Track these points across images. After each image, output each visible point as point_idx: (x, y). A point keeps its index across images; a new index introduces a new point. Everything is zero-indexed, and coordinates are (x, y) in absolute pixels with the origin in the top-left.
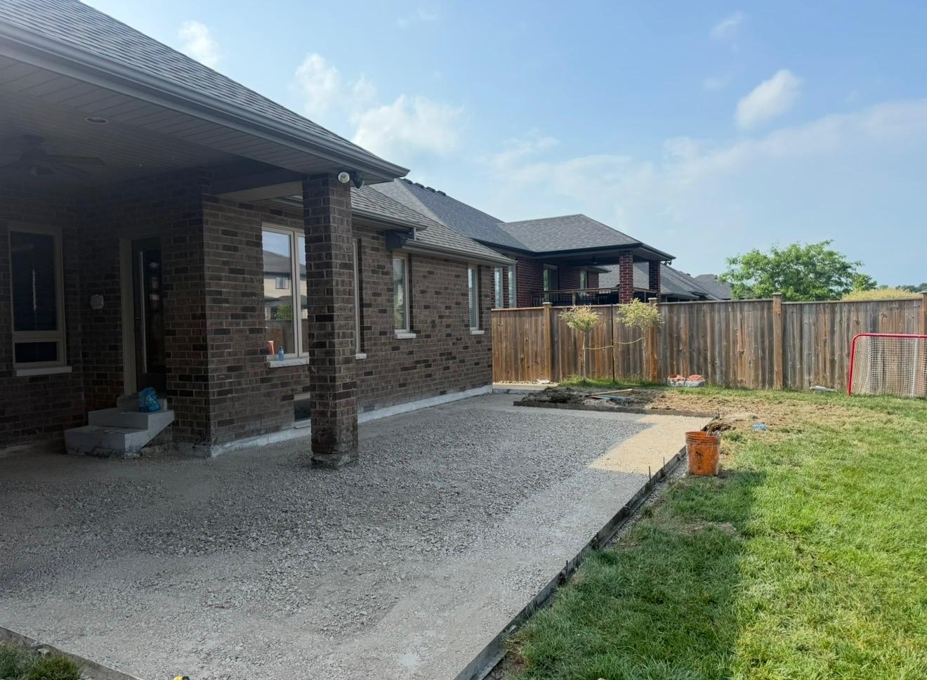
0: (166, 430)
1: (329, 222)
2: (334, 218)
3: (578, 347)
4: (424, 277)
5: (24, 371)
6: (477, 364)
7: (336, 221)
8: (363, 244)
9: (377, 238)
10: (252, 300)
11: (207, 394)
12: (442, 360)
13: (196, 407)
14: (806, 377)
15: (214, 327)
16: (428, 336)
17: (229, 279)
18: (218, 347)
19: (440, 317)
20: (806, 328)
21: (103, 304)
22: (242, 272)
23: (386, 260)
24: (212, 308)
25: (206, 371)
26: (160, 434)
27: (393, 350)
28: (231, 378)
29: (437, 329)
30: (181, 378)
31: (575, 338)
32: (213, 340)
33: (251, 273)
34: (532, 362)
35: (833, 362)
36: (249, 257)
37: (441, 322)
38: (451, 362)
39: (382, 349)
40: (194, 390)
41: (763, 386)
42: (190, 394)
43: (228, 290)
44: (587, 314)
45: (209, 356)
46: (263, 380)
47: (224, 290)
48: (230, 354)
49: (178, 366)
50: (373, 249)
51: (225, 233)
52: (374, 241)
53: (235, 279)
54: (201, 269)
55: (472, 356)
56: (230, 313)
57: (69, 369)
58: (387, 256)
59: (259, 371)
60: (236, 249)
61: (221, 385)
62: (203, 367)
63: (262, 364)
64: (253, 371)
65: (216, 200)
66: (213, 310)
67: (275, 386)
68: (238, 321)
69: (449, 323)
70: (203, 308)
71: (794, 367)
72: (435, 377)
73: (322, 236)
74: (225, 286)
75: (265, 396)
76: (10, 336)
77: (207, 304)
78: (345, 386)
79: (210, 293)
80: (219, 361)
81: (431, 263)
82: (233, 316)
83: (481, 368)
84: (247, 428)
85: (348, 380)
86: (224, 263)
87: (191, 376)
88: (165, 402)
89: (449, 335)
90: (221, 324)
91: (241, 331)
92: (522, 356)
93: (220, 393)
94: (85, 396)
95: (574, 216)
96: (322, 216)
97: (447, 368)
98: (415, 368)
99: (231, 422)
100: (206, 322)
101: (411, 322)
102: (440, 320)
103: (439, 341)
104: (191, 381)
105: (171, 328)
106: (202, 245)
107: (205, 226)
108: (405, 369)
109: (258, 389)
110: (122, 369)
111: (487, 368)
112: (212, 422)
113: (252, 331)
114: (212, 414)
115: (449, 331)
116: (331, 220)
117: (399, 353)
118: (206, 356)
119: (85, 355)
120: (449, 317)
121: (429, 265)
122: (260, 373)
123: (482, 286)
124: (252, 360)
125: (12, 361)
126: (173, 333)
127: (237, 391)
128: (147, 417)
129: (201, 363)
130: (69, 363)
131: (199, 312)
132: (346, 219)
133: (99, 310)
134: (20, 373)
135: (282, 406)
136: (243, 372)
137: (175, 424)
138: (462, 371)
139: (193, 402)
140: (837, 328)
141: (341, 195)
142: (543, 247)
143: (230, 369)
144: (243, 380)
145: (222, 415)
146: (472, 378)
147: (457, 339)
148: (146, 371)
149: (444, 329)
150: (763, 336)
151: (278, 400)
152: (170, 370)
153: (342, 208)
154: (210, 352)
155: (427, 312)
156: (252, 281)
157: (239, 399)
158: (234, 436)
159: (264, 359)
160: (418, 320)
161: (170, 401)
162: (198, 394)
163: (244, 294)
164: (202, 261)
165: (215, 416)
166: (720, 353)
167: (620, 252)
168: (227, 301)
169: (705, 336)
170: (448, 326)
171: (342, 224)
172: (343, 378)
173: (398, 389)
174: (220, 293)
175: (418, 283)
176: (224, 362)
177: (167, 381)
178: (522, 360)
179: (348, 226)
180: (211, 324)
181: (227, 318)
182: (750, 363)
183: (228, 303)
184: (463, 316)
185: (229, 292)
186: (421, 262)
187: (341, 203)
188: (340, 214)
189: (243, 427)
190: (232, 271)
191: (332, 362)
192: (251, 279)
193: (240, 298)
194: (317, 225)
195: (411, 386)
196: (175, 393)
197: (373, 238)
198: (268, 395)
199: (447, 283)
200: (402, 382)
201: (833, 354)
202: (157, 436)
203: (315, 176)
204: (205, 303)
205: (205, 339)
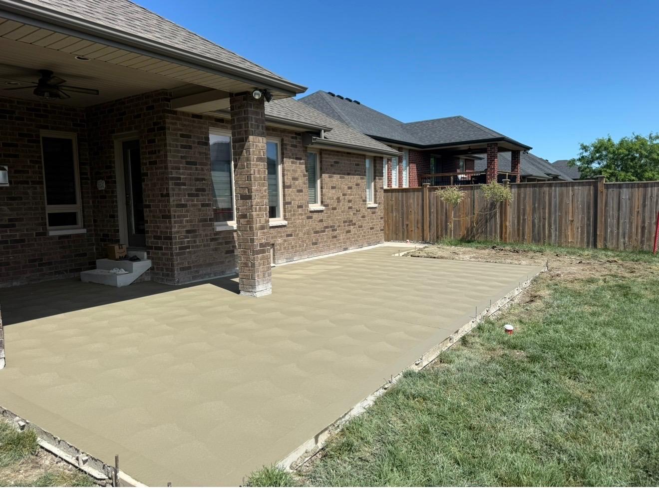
0: (146, 273)
1: (248, 127)
2: (252, 124)
3: (448, 216)
4: (332, 165)
5: (55, 232)
6: (372, 228)
7: (253, 127)
8: (285, 142)
9: (296, 138)
10: (203, 184)
11: (171, 248)
12: (345, 226)
13: (165, 258)
14: (622, 240)
15: (175, 203)
16: (334, 209)
17: (186, 168)
18: (179, 217)
19: (344, 195)
20: (623, 203)
21: (105, 187)
22: (195, 164)
23: (302, 154)
24: (173, 189)
25: (171, 233)
26: (141, 275)
27: (307, 219)
28: (188, 238)
29: (341, 204)
30: (155, 237)
31: (446, 210)
32: (175, 212)
33: (201, 164)
34: (415, 227)
35: (643, 228)
36: (200, 153)
37: (345, 199)
38: (352, 227)
39: (299, 218)
40: (164, 246)
41: (588, 246)
42: (161, 248)
43: (185, 177)
44: (456, 192)
45: (173, 222)
46: (212, 240)
47: (182, 176)
48: (187, 221)
49: (153, 229)
50: (293, 146)
51: (182, 136)
52: (293, 140)
53: (191, 169)
54: (165, 161)
55: (368, 223)
56: (187, 193)
57: (84, 231)
58: (303, 150)
59: (209, 233)
60: (190, 147)
61: (182, 243)
62: (169, 230)
63: (210, 228)
64: (205, 233)
65: (175, 113)
66: (174, 191)
67: (221, 244)
68: (193, 198)
69: (351, 199)
70: (167, 189)
71: (612, 232)
72: (339, 238)
73: (243, 138)
74: (183, 174)
75: (213, 251)
76: (44, 209)
77: (170, 187)
78: (261, 245)
79: (172, 179)
80: (180, 226)
81: (338, 155)
82: (190, 195)
83: (375, 231)
84: (201, 272)
85: (263, 241)
86: (182, 157)
87: (161, 237)
88: (145, 254)
89: (350, 208)
90: (180, 200)
91: (194, 205)
92: (407, 223)
93: (180, 248)
94: (96, 249)
95: (454, 118)
96: (243, 123)
97: (349, 232)
98: (324, 231)
99: (189, 268)
100: (169, 199)
101: (322, 198)
102: (343, 197)
103: (343, 212)
104: (161, 239)
105: (147, 203)
106: (165, 145)
107: (167, 131)
108: (316, 232)
109: (208, 245)
110: (118, 231)
111: (380, 232)
112: (176, 268)
113: (203, 205)
114: (175, 263)
115: (350, 205)
116: (249, 126)
117: (312, 221)
118: (170, 222)
119: (95, 221)
120: (351, 195)
121: (336, 157)
122: (209, 235)
123: (377, 171)
124: (203, 226)
125: (46, 225)
126: (149, 206)
127: (193, 247)
128: (132, 264)
129: (167, 228)
130: (84, 227)
131: (165, 192)
132: (261, 125)
133: (103, 190)
134: (51, 233)
135: (226, 257)
136: (197, 234)
137: (152, 269)
138: (361, 233)
139: (164, 254)
140: (648, 203)
141: (257, 108)
142: (430, 141)
143: (188, 232)
144: (197, 240)
145: (183, 263)
146: (368, 238)
147: (357, 211)
148: (134, 232)
149: (346, 203)
150: (589, 208)
151: (223, 254)
152: (148, 232)
153: (258, 117)
154: (173, 220)
155: (334, 191)
156: (202, 170)
157: (195, 252)
158: (191, 278)
159: (211, 225)
160: (326, 197)
161: (148, 253)
162: (167, 249)
163: (197, 180)
164: (166, 156)
165: (178, 264)
166: (555, 221)
167: (488, 144)
168: (184, 184)
169: (544, 208)
170: (350, 201)
171: (258, 128)
172: (260, 239)
173: (312, 246)
174: (179, 179)
175: (327, 170)
176: (184, 227)
177: (147, 240)
178: (407, 225)
179: (263, 130)
180: (174, 201)
181: (185, 196)
182: (578, 228)
183: (185, 186)
184: (361, 194)
185: (186, 178)
186: (329, 155)
187: (257, 113)
188: (256, 122)
189: (197, 272)
190: (188, 163)
191: (251, 228)
192: (202, 168)
193: (194, 182)
194: (239, 130)
195: (321, 245)
196: (151, 248)
197: (292, 138)
198: (216, 249)
199: (349, 169)
200: (314, 241)
201: (644, 222)
202: (139, 277)
203: (238, 94)
204: (169, 186)
205: (169, 211)
